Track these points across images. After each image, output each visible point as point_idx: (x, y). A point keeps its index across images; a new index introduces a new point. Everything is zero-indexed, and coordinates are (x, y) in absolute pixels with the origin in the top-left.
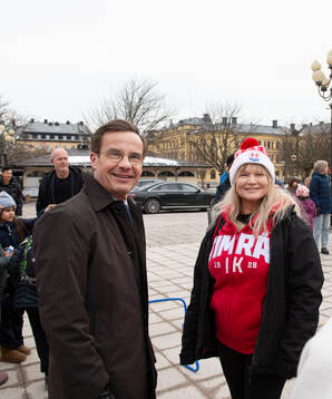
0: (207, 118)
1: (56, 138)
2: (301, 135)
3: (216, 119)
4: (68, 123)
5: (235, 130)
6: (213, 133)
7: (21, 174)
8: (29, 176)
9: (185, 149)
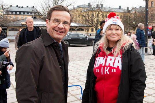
0: (89, 5)
1: (22, 13)
2: (131, 12)
3: (94, 5)
4: (27, 7)
5: (102, 10)
6: (92, 11)
7: (6, 29)
8: (10, 30)
9: (80, 18)
